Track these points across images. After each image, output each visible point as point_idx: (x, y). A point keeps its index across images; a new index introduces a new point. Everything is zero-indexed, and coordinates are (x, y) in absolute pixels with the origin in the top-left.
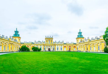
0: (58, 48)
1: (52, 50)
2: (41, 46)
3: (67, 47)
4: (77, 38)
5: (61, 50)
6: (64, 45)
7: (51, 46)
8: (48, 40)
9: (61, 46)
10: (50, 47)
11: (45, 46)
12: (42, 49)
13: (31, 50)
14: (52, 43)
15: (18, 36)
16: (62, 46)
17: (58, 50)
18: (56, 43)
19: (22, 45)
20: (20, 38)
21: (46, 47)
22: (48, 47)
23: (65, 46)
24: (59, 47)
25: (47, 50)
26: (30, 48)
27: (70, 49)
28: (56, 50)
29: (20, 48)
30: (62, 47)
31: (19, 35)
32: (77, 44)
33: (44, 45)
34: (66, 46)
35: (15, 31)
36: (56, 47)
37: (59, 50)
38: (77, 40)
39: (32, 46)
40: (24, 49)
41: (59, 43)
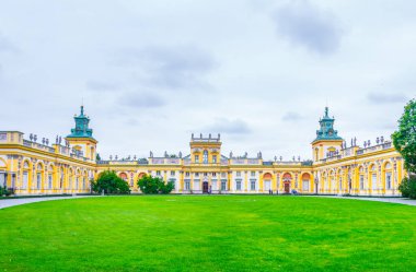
0: (239, 183)
1: (215, 187)
2: (173, 173)
3: (275, 176)
4: (314, 143)
5: (253, 187)
6: (265, 171)
7: (214, 174)
8: (201, 150)
9: (253, 172)
10: (210, 177)
11: (188, 174)
12: (178, 187)
13: (135, 188)
14: (218, 161)
15: (85, 135)
16: (257, 173)
17: (239, 187)
18: (232, 163)
19: (101, 170)
20: (95, 142)
21: (192, 177)
22: (201, 176)
23: (268, 174)
24: (246, 178)
25: (197, 187)
26: (132, 180)
27: (287, 186)
28: (233, 189)
29: (92, 182)
30: (258, 176)
31: (90, 132)
32: (314, 164)
33: (186, 171)
34: (271, 172)
35: (76, 118)
36: (233, 176)
37: (246, 188)
38: (317, 149)
39: (139, 172)
40: (109, 185)
41: (246, 163)
